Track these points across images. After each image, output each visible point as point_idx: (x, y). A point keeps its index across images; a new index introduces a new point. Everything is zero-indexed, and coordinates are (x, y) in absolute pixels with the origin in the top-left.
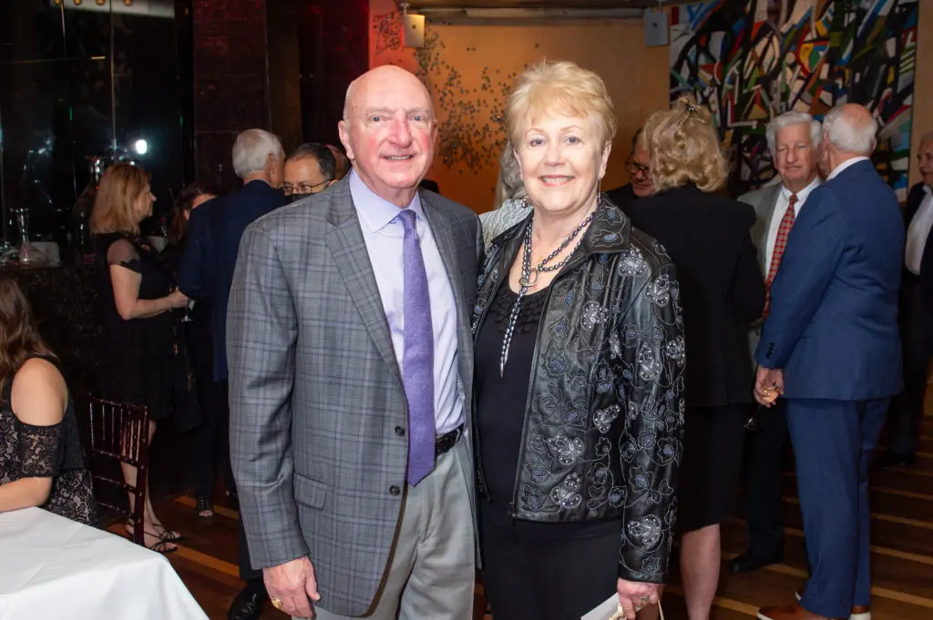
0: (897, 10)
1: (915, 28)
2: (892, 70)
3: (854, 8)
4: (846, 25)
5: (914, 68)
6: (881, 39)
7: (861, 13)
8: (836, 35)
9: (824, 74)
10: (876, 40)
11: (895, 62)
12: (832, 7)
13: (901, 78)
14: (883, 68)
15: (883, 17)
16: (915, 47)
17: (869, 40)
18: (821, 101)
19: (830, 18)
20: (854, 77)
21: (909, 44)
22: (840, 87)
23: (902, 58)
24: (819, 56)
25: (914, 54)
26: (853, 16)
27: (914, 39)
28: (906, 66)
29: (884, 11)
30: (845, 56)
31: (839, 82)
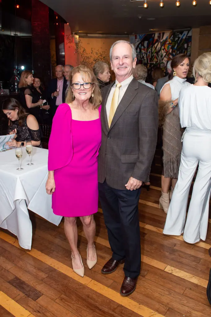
0: (187, 37)
1: (191, 42)
2: (186, 51)
3: (177, 36)
4: (175, 40)
5: (191, 51)
7: (179, 38)
8: (173, 43)
9: (171, 51)
10: (182, 44)
11: (187, 49)
12: (172, 36)
13: (188, 53)
14: (184, 50)
15: (184, 39)
16: (191, 46)
17: (181, 44)
18: (170, 58)
19: (172, 39)
20: (177, 52)
21: (190, 45)
22: (174, 54)
23: (188, 48)
24: (169, 47)
25: (191, 48)
26: (177, 39)
27: (191, 44)
28: (189, 50)
29: (184, 38)
30: (175, 48)
31: (174, 53)
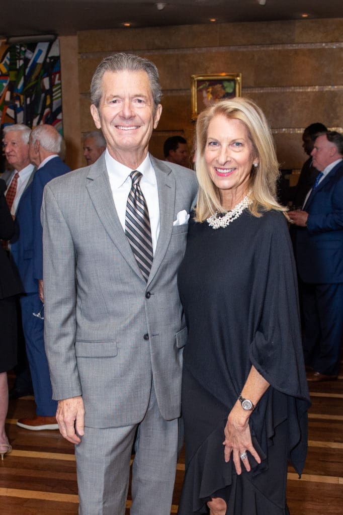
0: (48, 60)
1: (59, 72)
2: (48, 97)
3: (22, 57)
4: (18, 67)
5: (61, 97)
6: (40, 78)
7: (27, 61)
8: (12, 73)
9: (8, 98)
10: (37, 78)
11: (50, 92)
12: (8, 55)
13: (55, 102)
14: (43, 95)
15: (40, 64)
16: (60, 84)
17: (33, 77)
18: (7, 115)
19: (8, 62)
20: (26, 100)
21: (57, 82)
22: (19, 106)
23: (54, 90)
24: (3, 86)
25: (60, 88)
26: (22, 62)
27: (60, 79)
28: (56, 95)
29: (40, 60)
30: (20, 86)
31: (18, 103)
